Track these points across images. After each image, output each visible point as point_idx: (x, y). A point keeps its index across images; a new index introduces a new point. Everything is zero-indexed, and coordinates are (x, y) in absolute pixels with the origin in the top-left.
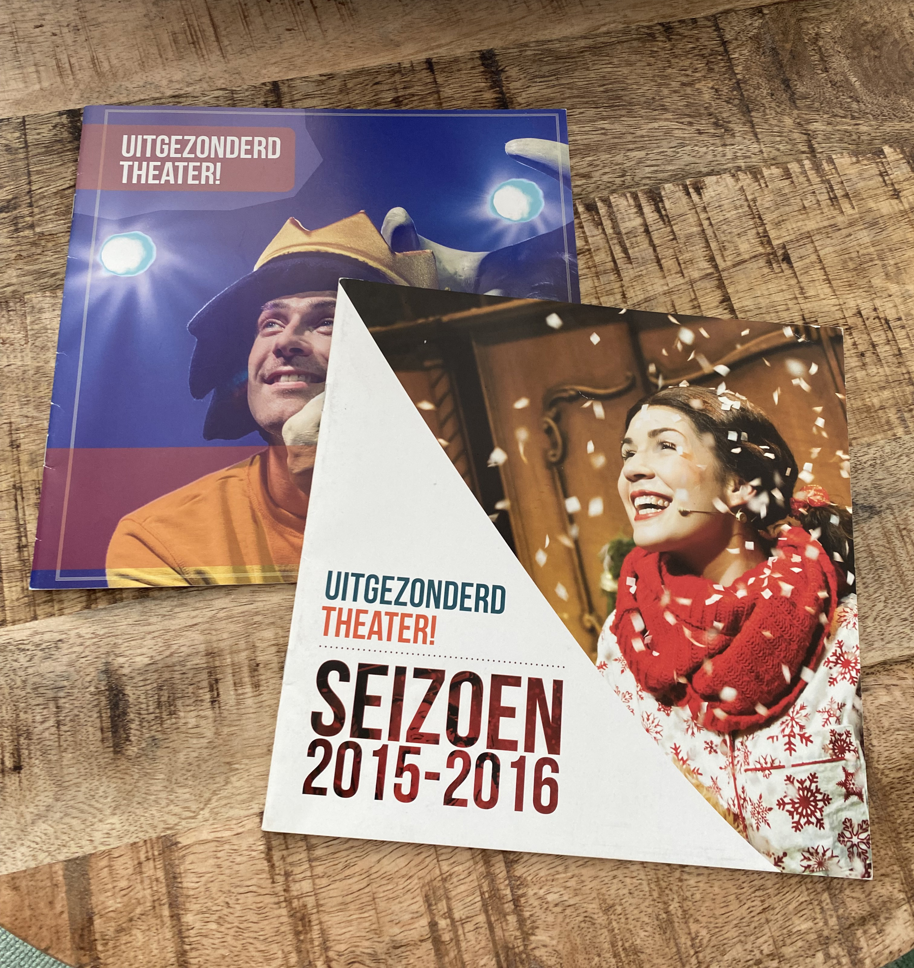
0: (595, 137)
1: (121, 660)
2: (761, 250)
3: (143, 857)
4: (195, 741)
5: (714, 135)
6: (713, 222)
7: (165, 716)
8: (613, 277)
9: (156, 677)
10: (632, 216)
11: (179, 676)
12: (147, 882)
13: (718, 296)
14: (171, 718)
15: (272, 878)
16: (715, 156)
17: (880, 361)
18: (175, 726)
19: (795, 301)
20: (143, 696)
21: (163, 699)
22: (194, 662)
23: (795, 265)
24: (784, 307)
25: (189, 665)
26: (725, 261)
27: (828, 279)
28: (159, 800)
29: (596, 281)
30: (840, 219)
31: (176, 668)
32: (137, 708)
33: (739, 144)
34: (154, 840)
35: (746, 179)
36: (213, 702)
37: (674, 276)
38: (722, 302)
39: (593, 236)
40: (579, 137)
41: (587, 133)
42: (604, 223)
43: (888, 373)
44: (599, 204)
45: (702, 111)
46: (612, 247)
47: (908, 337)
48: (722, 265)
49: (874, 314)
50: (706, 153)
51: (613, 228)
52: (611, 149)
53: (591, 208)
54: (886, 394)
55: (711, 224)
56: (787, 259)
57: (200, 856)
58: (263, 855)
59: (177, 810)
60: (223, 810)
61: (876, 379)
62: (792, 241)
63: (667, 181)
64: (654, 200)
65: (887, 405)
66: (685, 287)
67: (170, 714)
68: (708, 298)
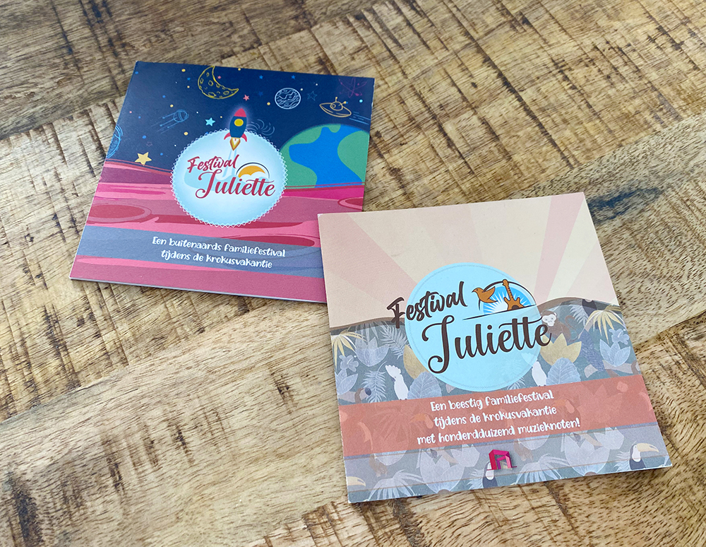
1: (23, 468)
2: (503, 19)
4: (105, 526)
6: (460, 8)
7: (73, 510)
8: (391, 62)
9: (58, 475)
10: (394, 16)
11: (81, 469)
13: (480, 58)
14: (79, 510)
17: (624, 78)
18: (83, 517)
19: (542, 50)
20: (49, 496)
21: (68, 494)
22: (93, 453)
23: (534, 24)
24: (534, 56)
25: (88, 457)
26: (477, 33)
27: (563, 29)
29: (378, 67)
31: (76, 463)
32: (45, 508)
36: (116, 486)
37: (440, 51)
38: (484, 62)
39: (367, 36)
42: (373, 26)
43: (634, 86)
44: (366, 14)
46: (385, 41)
47: (640, 56)
48: (476, 36)
49: (607, 46)
51: (381, 27)
53: (360, 17)
54: (637, 102)
55: (458, 10)
56: (526, 21)
61: (625, 92)
62: (526, 8)
64: (408, 2)
65: (641, 110)
66: (451, 57)
67: (78, 506)
68: (473, 61)
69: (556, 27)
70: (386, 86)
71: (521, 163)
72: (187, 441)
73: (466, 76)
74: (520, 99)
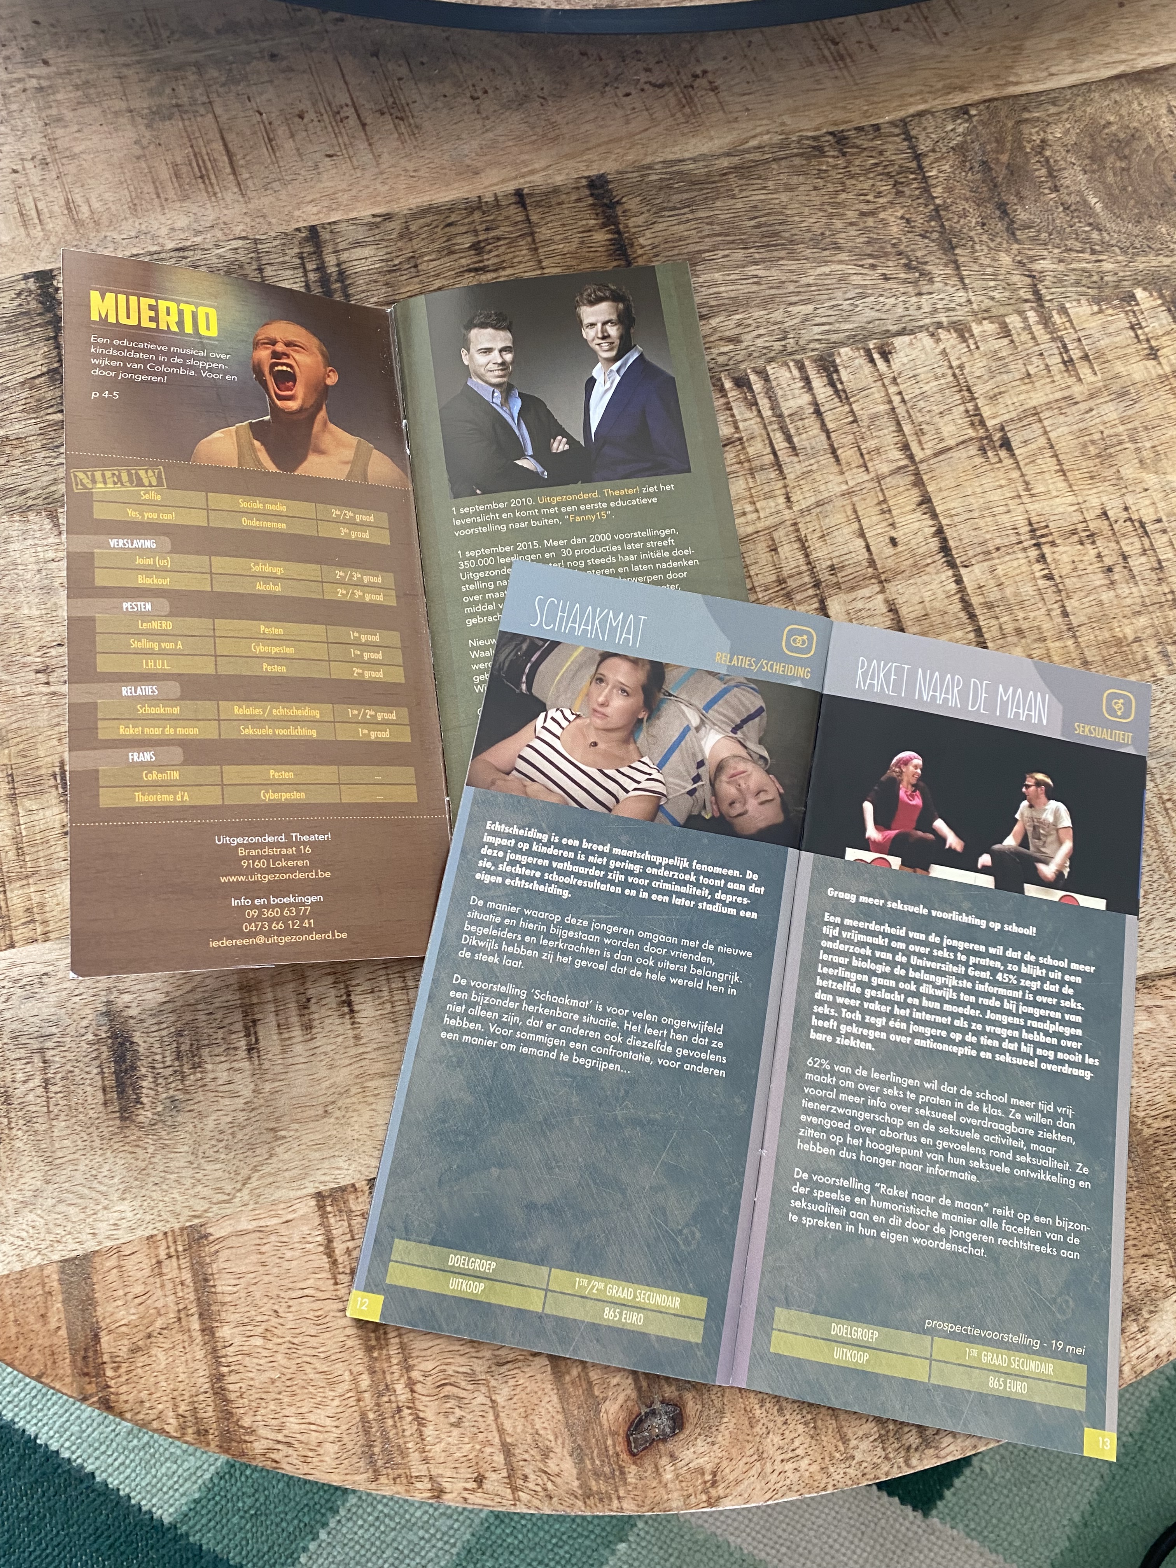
0: (745, 288)
1: (127, 998)
2: (971, 433)
3: (163, 1255)
4: (227, 1101)
5: (905, 281)
6: (906, 398)
7: (186, 1069)
8: (773, 475)
10: (797, 392)
12: (169, 1286)
13: (915, 495)
14: (195, 1073)
15: (335, 1278)
16: (907, 309)
17: (1134, 577)
18: (200, 1083)
19: (1018, 501)
20: (157, 1045)
21: (183, 1048)
22: (224, 999)
23: (1017, 452)
24: (1003, 509)
25: (217, 1002)
26: (923, 449)
27: (1062, 471)
28: (183, 1181)
29: (750, 480)
30: (1077, 390)
31: (200, 1007)
32: (149, 1060)
33: (939, 292)
34: (178, 1232)
35: (949, 339)
36: (249, 1050)
37: (855, 470)
38: (920, 504)
39: (745, 420)
40: (723, 289)
41: (733, 282)
42: (760, 402)
43: (1145, 593)
44: (753, 378)
45: (889, 249)
46: (772, 434)
47: (1172, 544)
48: (919, 455)
49: (1125, 515)
50: (894, 306)
51: (772, 409)
52: (767, 303)
53: (742, 383)
54: (1143, 621)
55: (903, 401)
56: (1006, 444)
57: (239, 1251)
58: (321, 1249)
59: (206, 1192)
60: (267, 1190)
61: (1129, 601)
62: (1012, 420)
63: (843, 344)
64: (826, 369)
65: (1144, 636)
66: (870, 485)
67: (194, 1067)
68: (901, 500)
69: (1050, 464)
70: (754, 516)
72: (356, 1008)
73: (885, 524)
74: (959, 581)
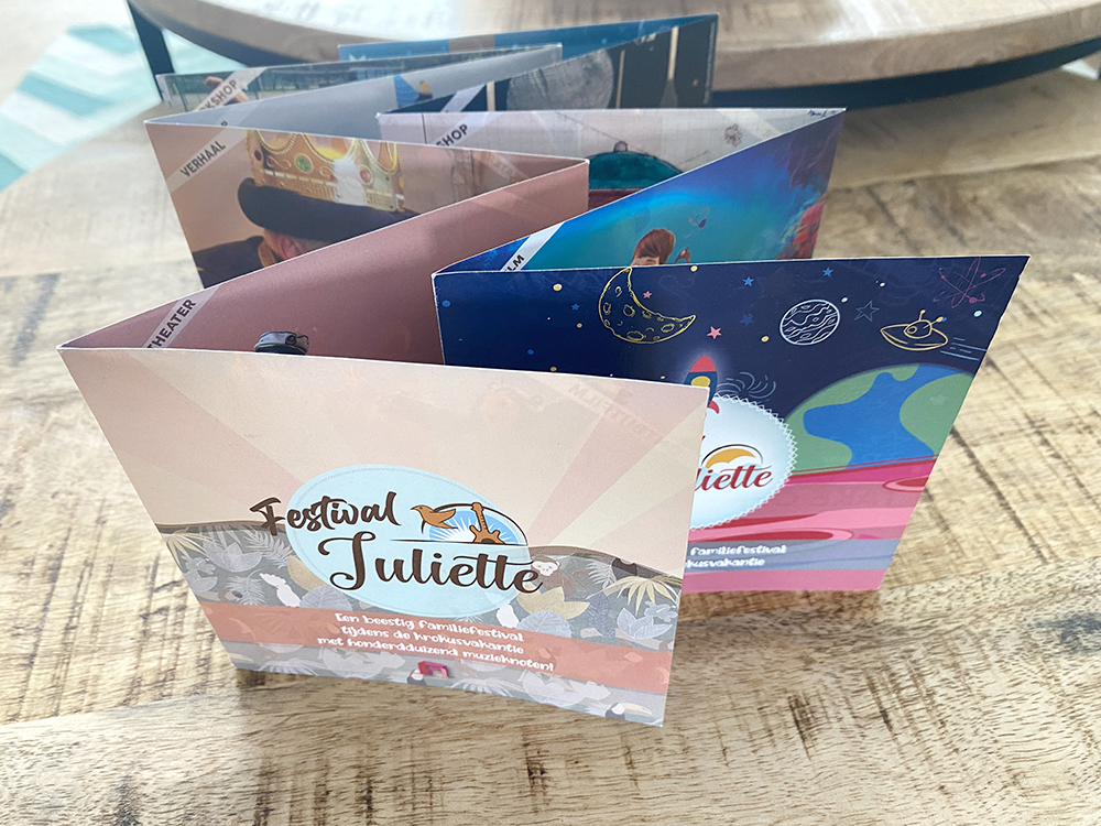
69: (1035, 378)
71: (964, 538)
74: (971, 455)
